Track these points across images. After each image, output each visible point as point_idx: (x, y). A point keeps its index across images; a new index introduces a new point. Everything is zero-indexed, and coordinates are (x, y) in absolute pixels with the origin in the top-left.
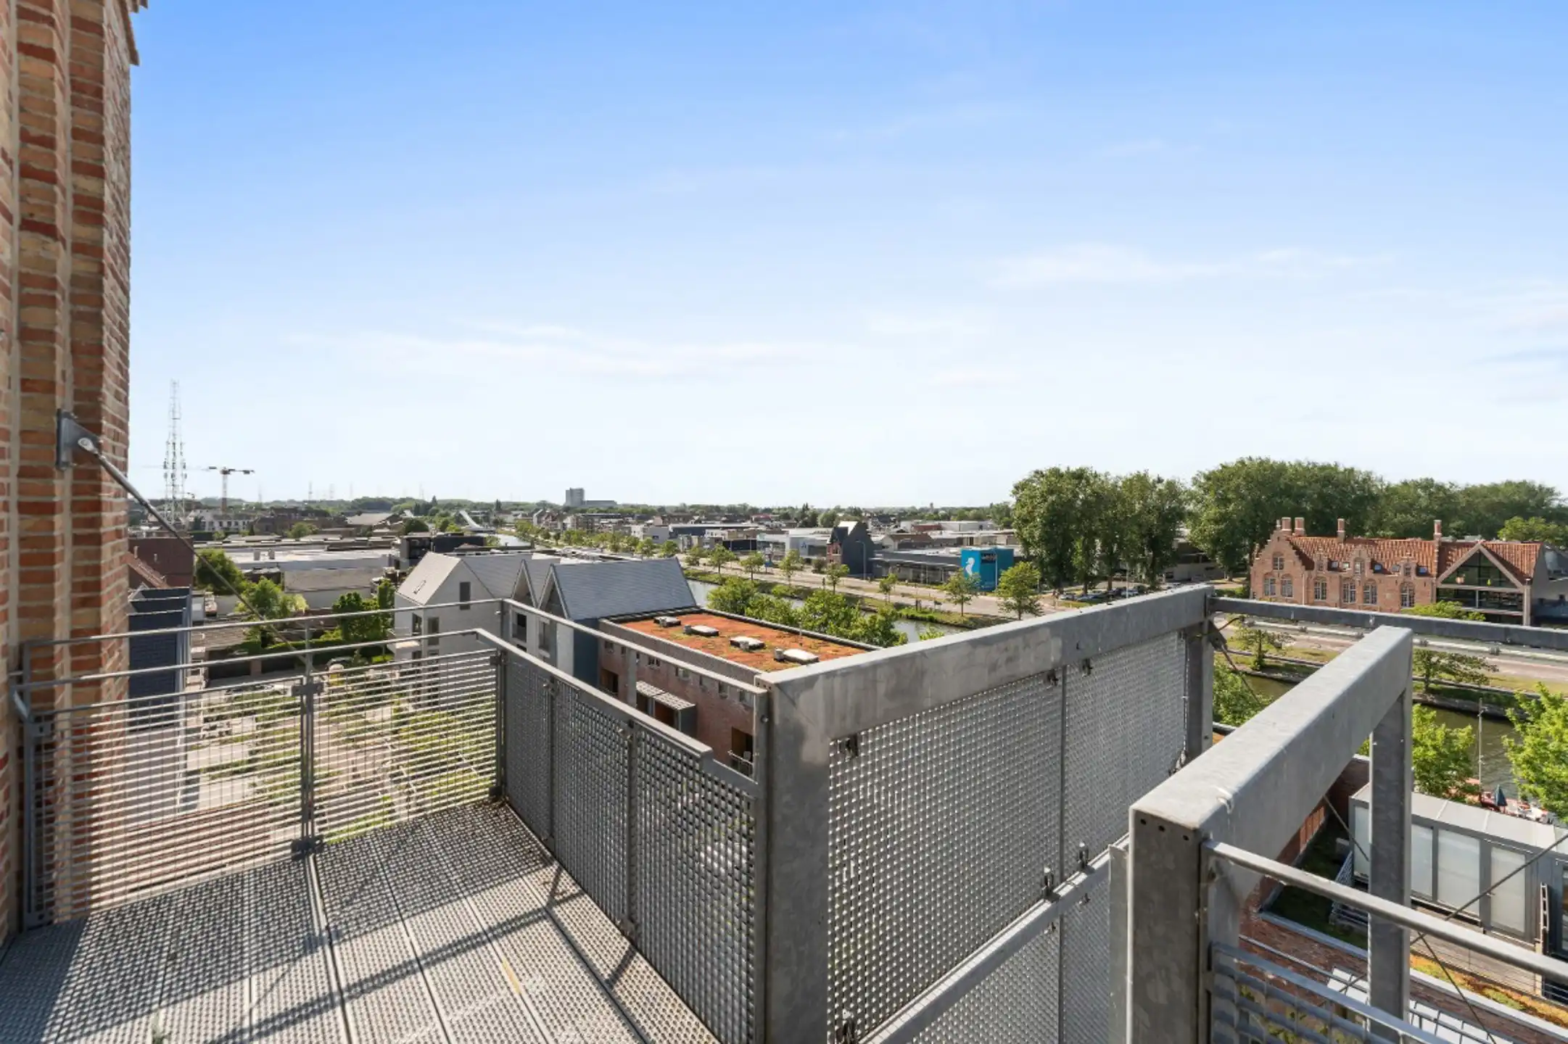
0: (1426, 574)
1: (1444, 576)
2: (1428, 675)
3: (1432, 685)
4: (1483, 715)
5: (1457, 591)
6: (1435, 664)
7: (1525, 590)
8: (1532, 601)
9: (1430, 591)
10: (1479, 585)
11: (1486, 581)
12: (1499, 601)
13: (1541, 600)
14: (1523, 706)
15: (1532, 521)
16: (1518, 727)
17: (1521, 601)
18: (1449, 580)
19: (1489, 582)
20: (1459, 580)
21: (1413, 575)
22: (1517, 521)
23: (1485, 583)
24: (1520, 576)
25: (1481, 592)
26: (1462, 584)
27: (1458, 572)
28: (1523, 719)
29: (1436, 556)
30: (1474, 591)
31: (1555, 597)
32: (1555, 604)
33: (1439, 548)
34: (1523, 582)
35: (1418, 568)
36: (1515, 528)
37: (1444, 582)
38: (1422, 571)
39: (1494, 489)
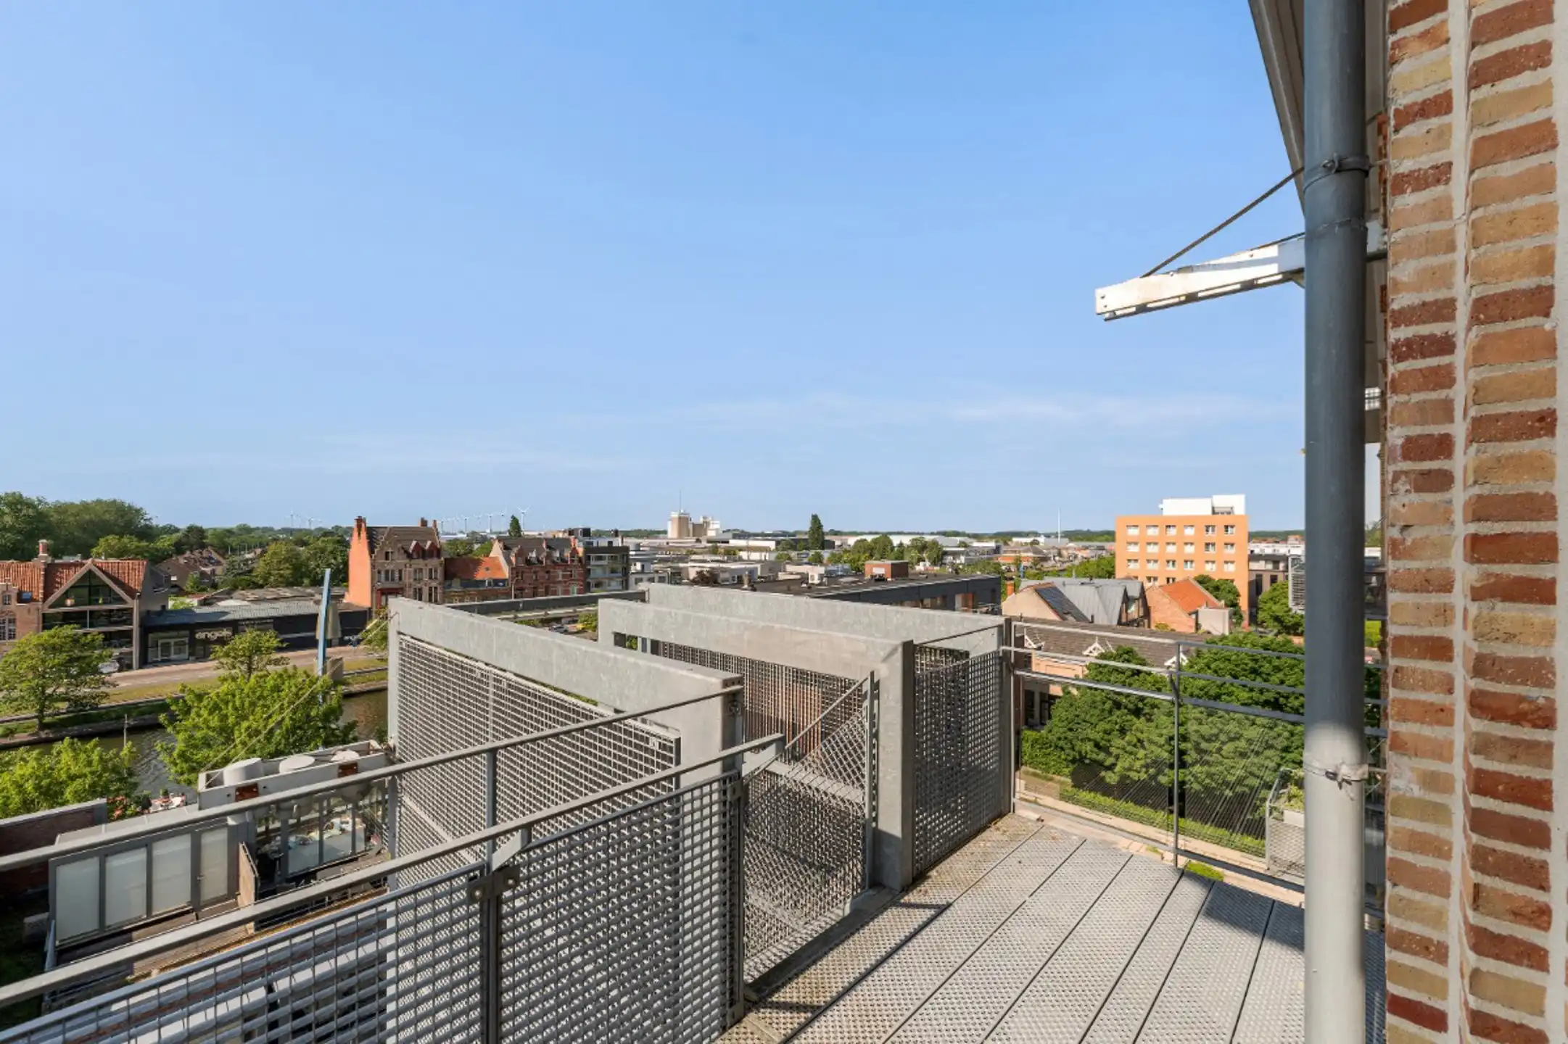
0: (30, 600)
1: (52, 599)
2: (41, 711)
3: (47, 720)
4: (128, 730)
5: (66, 614)
6: (50, 695)
7: (134, 604)
8: (140, 613)
9: (35, 618)
10: (90, 604)
11: (97, 600)
12: (109, 617)
13: (148, 612)
14: (173, 708)
15: (125, 540)
16: (169, 730)
17: (131, 614)
18: (60, 603)
19: (100, 602)
20: (69, 602)
21: (14, 601)
22: (112, 540)
23: (96, 602)
24: (131, 592)
25: (92, 612)
26: (72, 606)
27: (66, 595)
28: (173, 719)
29: (42, 578)
30: (85, 612)
31: (158, 608)
32: (159, 614)
33: (45, 570)
34: (133, 597)
35: (20, 594)
36: (109, 545)
37: (51, 607)
38: (25, 596)
39: (85, 507)
